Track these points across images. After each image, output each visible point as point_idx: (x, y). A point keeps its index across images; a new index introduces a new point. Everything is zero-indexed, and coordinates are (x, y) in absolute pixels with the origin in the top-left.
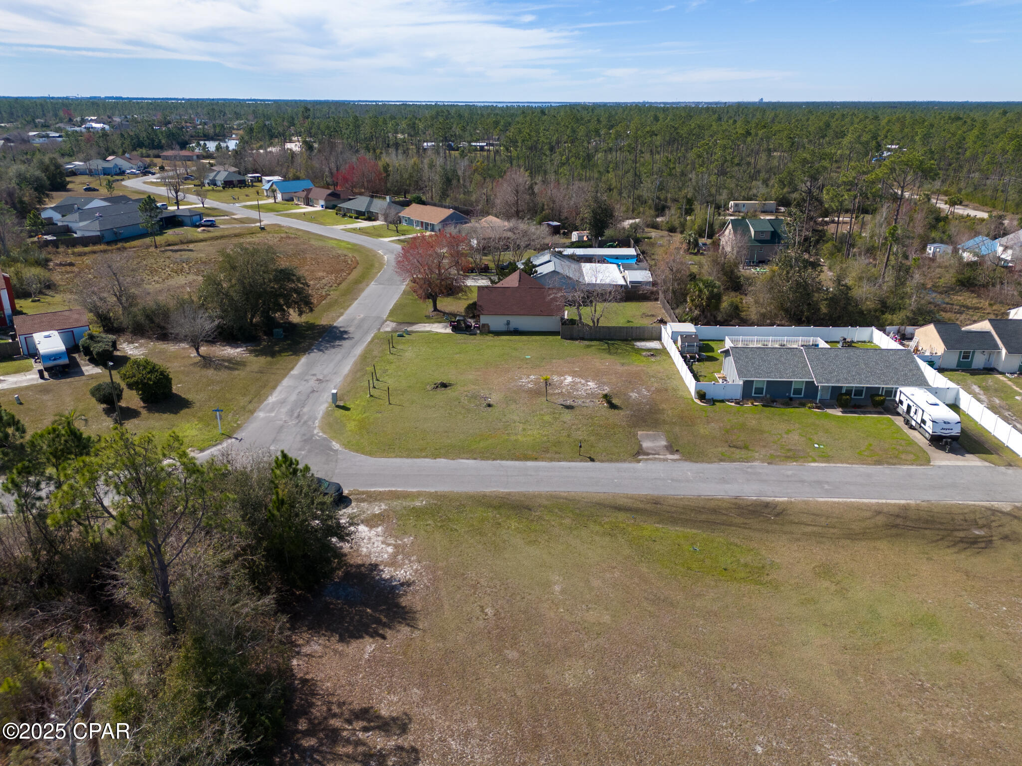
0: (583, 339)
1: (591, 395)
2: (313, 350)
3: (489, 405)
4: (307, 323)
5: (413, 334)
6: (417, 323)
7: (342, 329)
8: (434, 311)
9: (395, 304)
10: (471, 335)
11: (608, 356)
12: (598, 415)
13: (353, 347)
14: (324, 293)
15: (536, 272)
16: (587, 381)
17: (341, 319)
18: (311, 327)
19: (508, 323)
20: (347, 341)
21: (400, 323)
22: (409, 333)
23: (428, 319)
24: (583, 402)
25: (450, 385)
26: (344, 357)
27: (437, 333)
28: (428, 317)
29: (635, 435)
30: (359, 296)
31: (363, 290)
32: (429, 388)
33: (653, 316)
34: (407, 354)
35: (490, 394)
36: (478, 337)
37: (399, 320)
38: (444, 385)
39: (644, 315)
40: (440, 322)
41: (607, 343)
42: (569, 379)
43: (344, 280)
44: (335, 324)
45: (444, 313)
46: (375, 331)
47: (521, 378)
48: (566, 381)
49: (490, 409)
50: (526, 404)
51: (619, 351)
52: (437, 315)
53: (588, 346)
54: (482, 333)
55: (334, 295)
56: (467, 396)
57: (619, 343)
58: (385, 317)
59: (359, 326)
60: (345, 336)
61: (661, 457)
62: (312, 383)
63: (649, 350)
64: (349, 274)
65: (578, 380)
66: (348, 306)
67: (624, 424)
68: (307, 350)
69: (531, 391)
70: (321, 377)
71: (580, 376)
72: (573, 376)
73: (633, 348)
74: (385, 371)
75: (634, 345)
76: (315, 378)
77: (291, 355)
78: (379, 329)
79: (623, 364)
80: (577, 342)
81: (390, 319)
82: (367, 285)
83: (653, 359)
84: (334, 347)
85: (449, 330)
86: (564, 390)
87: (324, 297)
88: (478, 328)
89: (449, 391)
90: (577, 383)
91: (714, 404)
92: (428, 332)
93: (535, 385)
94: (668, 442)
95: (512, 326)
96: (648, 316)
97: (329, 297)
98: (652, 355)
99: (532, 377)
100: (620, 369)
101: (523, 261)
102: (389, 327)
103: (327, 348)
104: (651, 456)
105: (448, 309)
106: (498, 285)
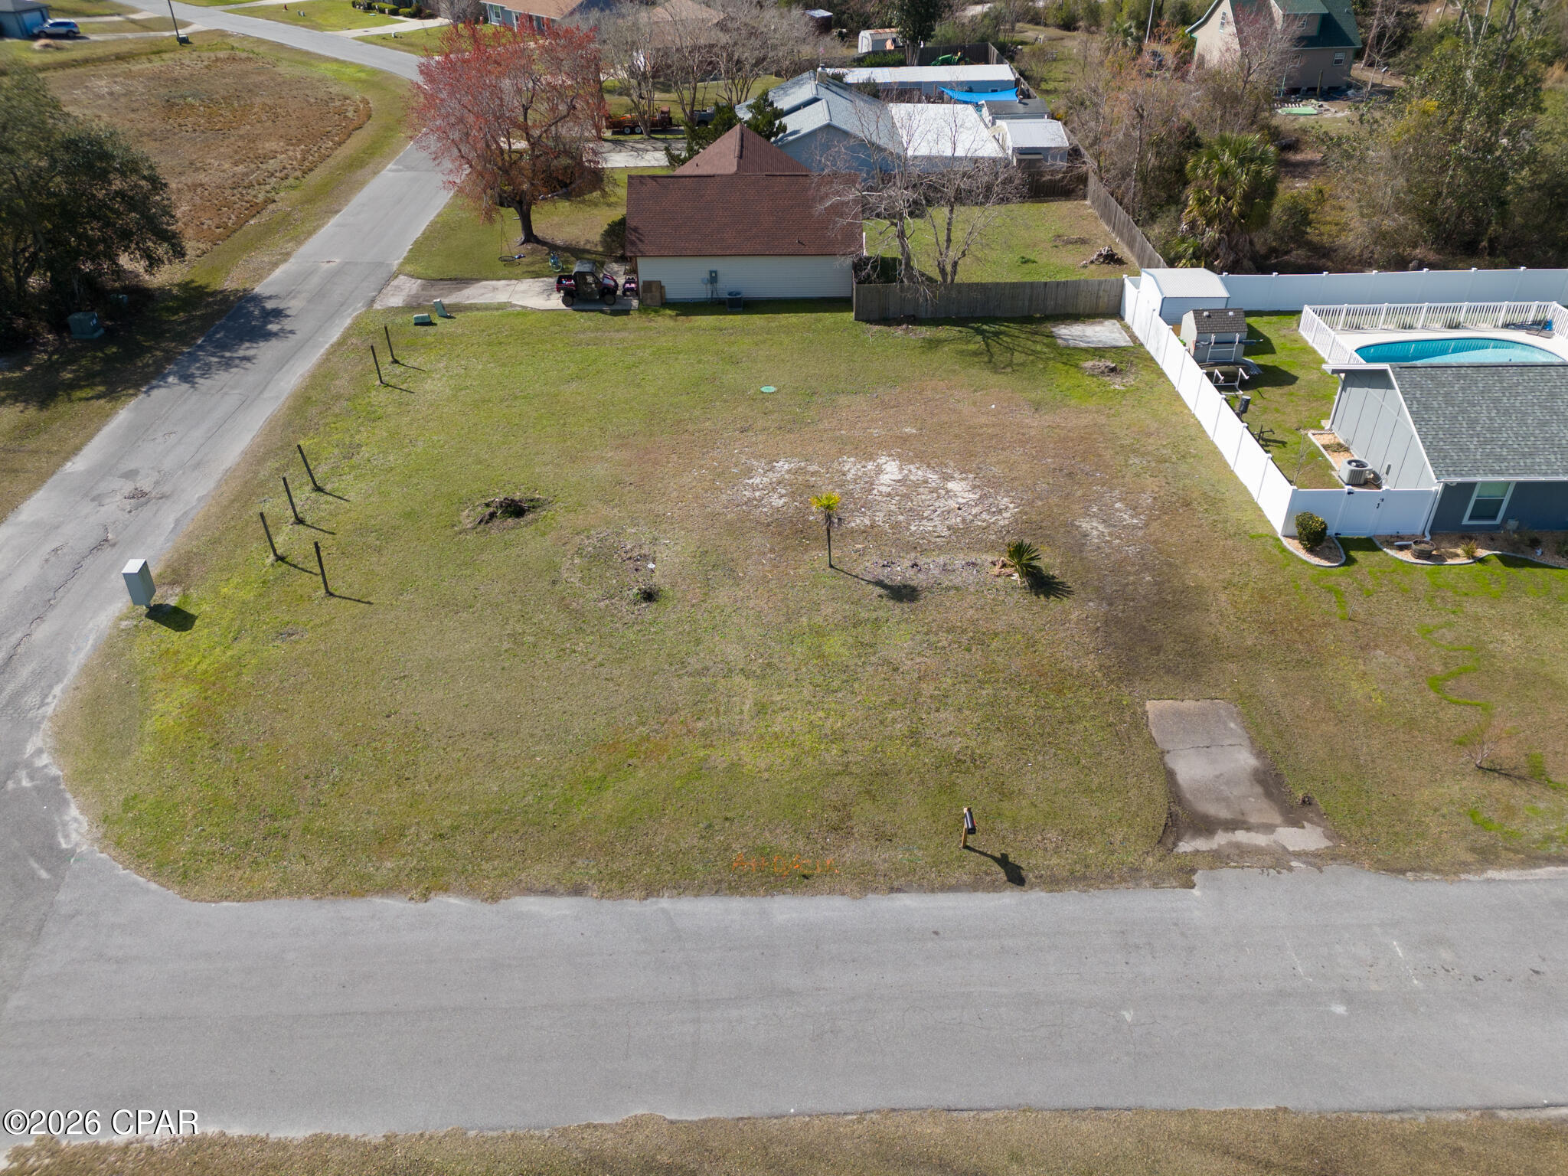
0: (914, 320)
1: (965, 536)
2: (164, 377)
3: (649, 596)
4: (185, 286)
5: (459, 316)
6: (478, 280)
7: (270, 305)
8: (527, 241)
9: (433, 224)
10: (615, 313)
11: (990, 378)
12: (1000, 625)
13: (282, 363)
14: (261, 197)
15: (783, 128)
16: (948, 478)
17: (278, 272)
18: (193, 296)
19: (713, 278)
20: (274, 342)
21: (431, 281)
22: (447, 312)
23: (509, 267)
24: (945, 569)
25: (535, 505)
26: (244, 404)
27: (526, 312)
28: (508, 261)
29: (1139, 723)
30: (347, 201)
31: (362, 184)
32: (467, 518)
33: (1083, 241)
34: (428, 386)
35: (654, 541)
36: (634, 321)
37: (431, 273)
38: (515, 510)
39: (1062, 241)
40: (537, 275)
41: (979, 332)
42: (891, 471)
43: (324, 158)
44: (258, 289)
45: (553, 247)
46: (359, 308)
47: (749, 472)
48: (885, 478)
49: (649, 611)
50: (765, 580)
51: (1018, 357)
52: (533, 252)
53: (933, 344)
54: (644, 308)
55: (285, 199)
56: (579, 552)
57: (1013, 329)
58: (395, 264)
59: (320, 295)
60: (273, 327)
61: (1260, 840)
62: (114, 508)
63: (1099, 352)
64: (340, 144)
65: (917, 473)
66: (310, 234)
67: (1090, 663)
68: (146, 378)
69: (779, 523)
70: (145, 484)
71: (921, 458)
72: (904, 459)
73: (1054, 346)
74: (351, 451)
75: (1051, 336)
76: (128, 487)
77: (98, 397)
78: (373, 301)
79: (1037, 407)
80: (899, 331)
81: (409, 268)
82: (375, 173)
83: (1117, 384)
84: (227, 364)
85: (556, 301)
86: (879, 517)
87: (256, 209)
88: (635, 292)
89: (527, 532)
90: (917, 485)
91: (1350, 561)
92: (501, 307)
93: (792, 495)
94: (1260, 754)
95: (724, 288)
96: (1070, 242)
97: (271, 207)
98: (1113, 370)
99: (783, 466)
100: (1034, 423)
101: (751, 101)
102: (401, 292)
103: (206, 372)
104: (1221, 839)
105: (560, 237)
106: (687, 169)
